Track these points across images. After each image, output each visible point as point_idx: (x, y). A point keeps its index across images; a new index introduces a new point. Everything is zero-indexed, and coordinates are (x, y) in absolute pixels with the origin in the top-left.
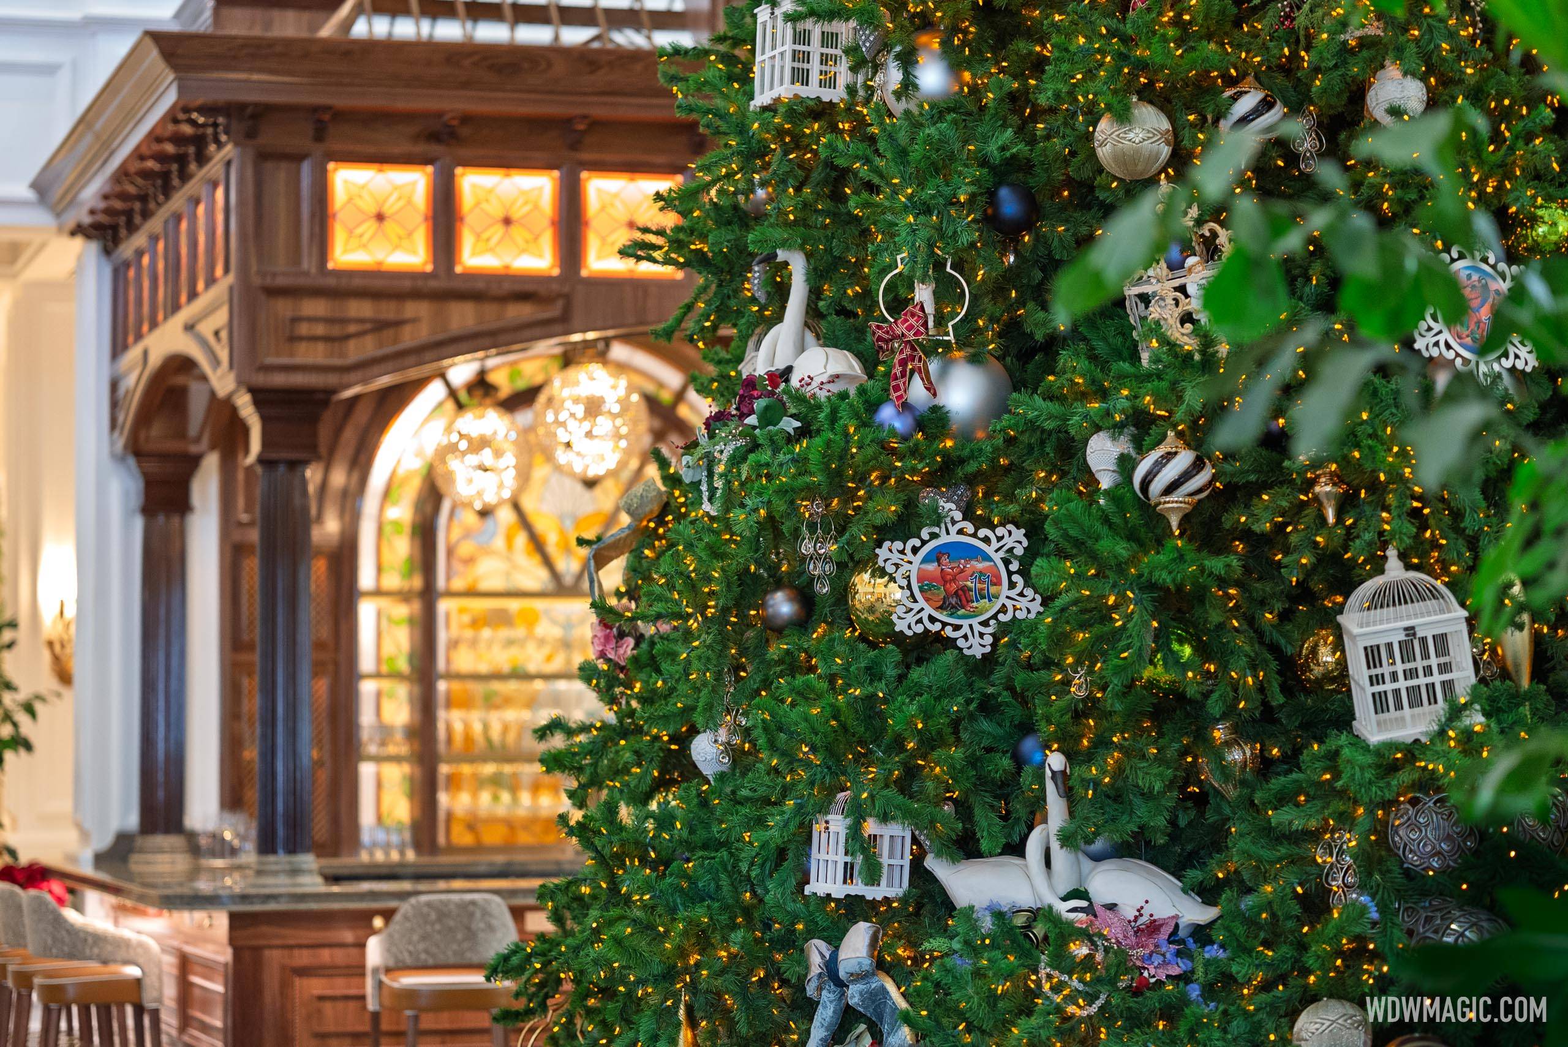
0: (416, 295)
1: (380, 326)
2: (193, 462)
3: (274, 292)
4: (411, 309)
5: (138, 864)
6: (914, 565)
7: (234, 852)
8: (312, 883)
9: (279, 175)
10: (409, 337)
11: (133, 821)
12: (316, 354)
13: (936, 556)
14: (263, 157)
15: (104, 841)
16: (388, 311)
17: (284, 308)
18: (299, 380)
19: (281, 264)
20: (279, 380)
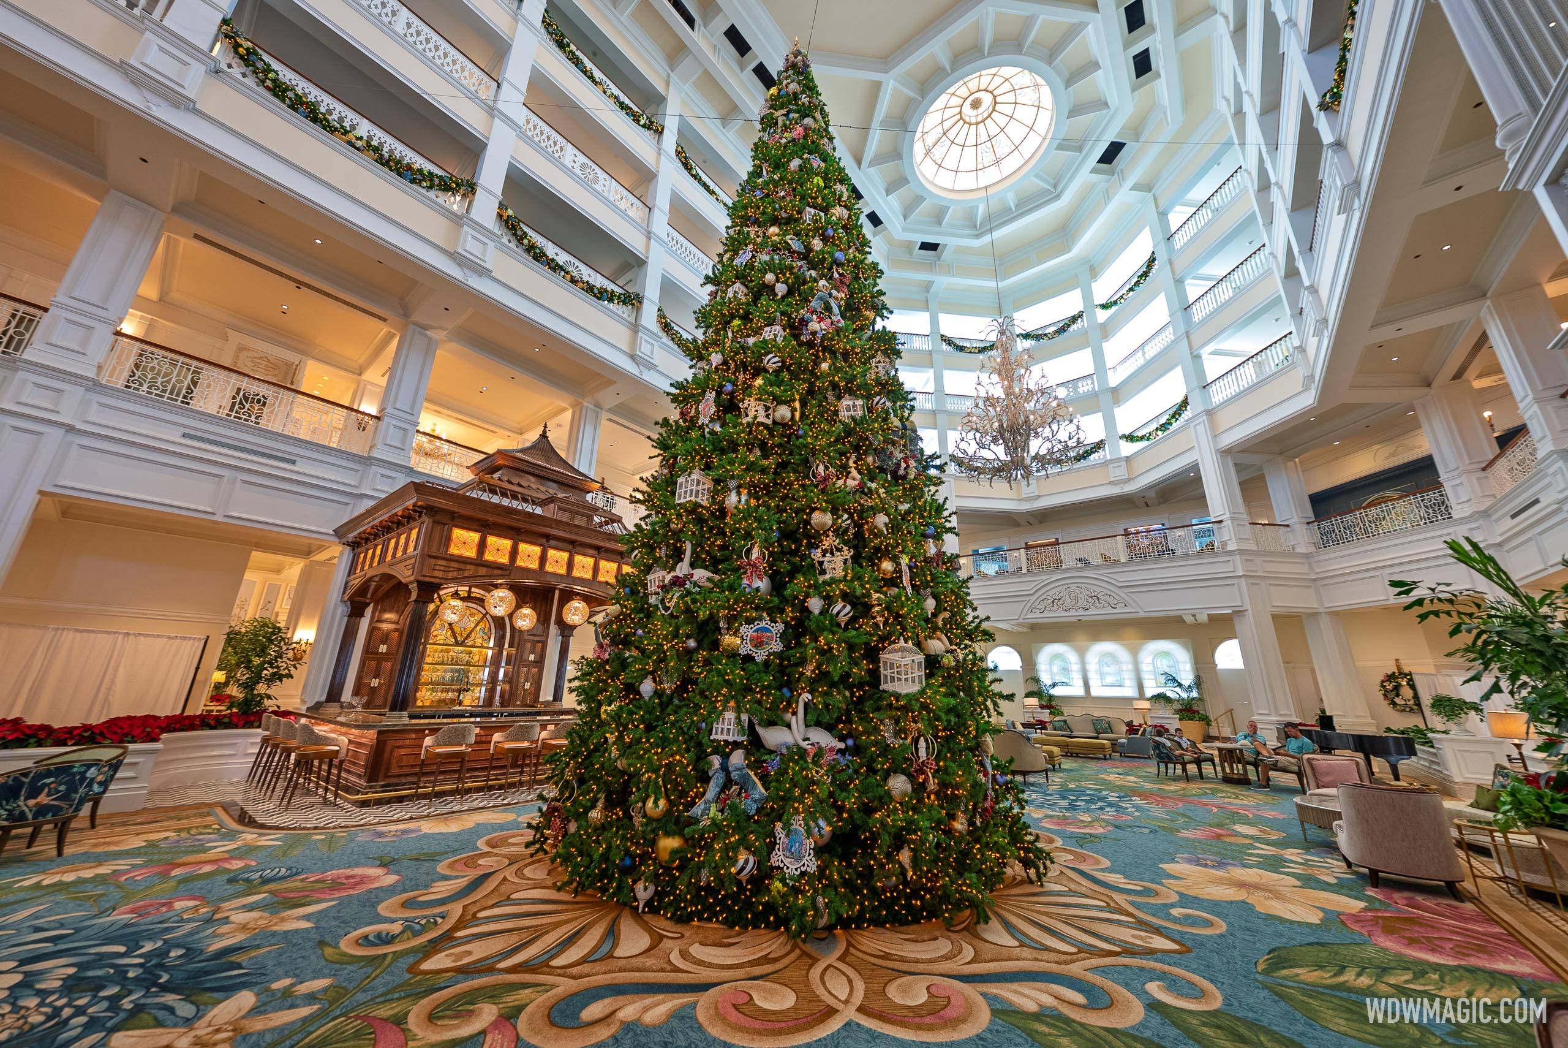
0: (471, 564)
1: (459, 570)
2: (368, 604)
3: (430, 557)
4: (468, 567)
5: (322, 710)
6: (750, 633)
7: (354, 707)
8: (406, 720)
9: (438, 528)
10: (466, 574)
11: (324, 698)
12: (440, 574)
13: (757, 630)
14: (435, 522)
15: (311, 704)
16: (462, 566)
17: (433, 561)
18: (433, 580)
19: (434, 549)
20: (427, 579)
